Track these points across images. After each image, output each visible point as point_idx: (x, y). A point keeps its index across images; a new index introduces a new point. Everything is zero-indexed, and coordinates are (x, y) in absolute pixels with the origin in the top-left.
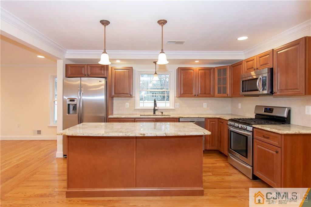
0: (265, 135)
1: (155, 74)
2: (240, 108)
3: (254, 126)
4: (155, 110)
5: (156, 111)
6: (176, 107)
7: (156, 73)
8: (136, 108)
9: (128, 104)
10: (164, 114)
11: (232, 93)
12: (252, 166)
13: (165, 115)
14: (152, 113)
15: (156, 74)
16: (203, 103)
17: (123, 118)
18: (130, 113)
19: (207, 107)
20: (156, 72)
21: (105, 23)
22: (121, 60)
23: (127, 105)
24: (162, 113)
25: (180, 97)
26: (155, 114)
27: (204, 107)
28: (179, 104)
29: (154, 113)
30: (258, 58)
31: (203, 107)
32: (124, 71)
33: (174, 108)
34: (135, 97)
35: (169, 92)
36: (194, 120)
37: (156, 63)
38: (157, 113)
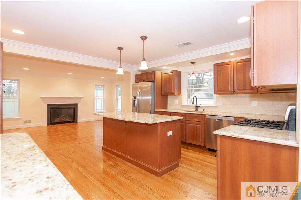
4: (197, 107)
6: (218, 104)
7: (193, 73)
8: (183, 105)
9: (177, 101)
14: (195, 110)
15: (194, 73)
16: (251, 101)
19: (258, 105)
20: (193, 72)
22: (167, 65)
24: (204, 110)
27: (253, 105)
28: (221, 101)
29: (197, 110)
31: (251, 105)
33: (216, 106)
34: (182, 95)
36: (221, 118)
37: (193, 63)
38: (199, 110)
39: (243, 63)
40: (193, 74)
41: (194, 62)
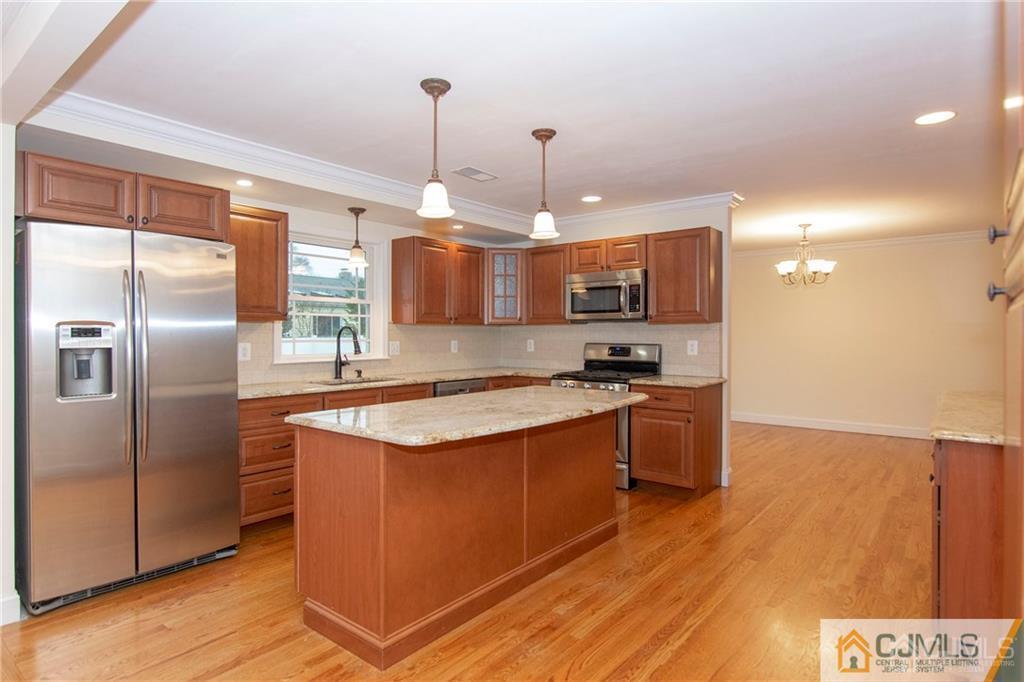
0: (659, 397)
1: (354, 247)
2: (533, 350)
3: (632, 381)
4: (339, 366)
5: (343, 368)
6: (391, 353)
7: (357, 245)
8: (276, 362)
10: (363, 375)
11: (531, 315)
12: (629, 463)
13: (347, 383)
14: (329, 376)
15: (360, 247)
16: (450, 341)
17: (286, 396)
18: (255, 382)
19: (459, 350)
20: (357, 242)
21: (436, 88)
23: (245, 349)
24: (359, 372)
25: (418, 322)
26: (341, 378)
27: (453, 350)
28: (398, 343)
29: (338, 375)
30: (610, 245)
31: (450, 350)
32: (261, 225)
33: (386, 357)
35: (369, 305)
36: (466, 384)
37: (357, 212)
38: (348, 374)
39: (463, 254)
40: (356, 249)
41: (359, 209)
